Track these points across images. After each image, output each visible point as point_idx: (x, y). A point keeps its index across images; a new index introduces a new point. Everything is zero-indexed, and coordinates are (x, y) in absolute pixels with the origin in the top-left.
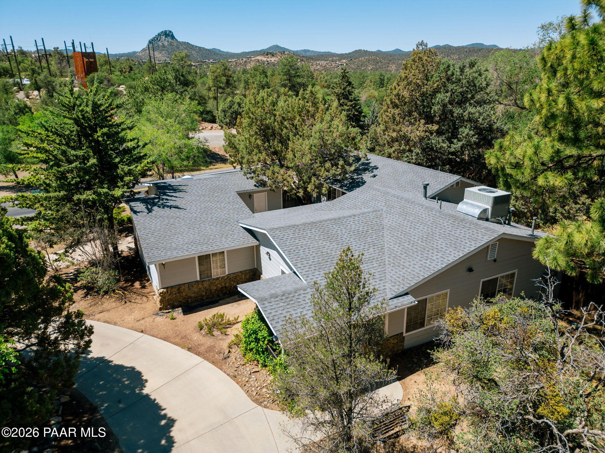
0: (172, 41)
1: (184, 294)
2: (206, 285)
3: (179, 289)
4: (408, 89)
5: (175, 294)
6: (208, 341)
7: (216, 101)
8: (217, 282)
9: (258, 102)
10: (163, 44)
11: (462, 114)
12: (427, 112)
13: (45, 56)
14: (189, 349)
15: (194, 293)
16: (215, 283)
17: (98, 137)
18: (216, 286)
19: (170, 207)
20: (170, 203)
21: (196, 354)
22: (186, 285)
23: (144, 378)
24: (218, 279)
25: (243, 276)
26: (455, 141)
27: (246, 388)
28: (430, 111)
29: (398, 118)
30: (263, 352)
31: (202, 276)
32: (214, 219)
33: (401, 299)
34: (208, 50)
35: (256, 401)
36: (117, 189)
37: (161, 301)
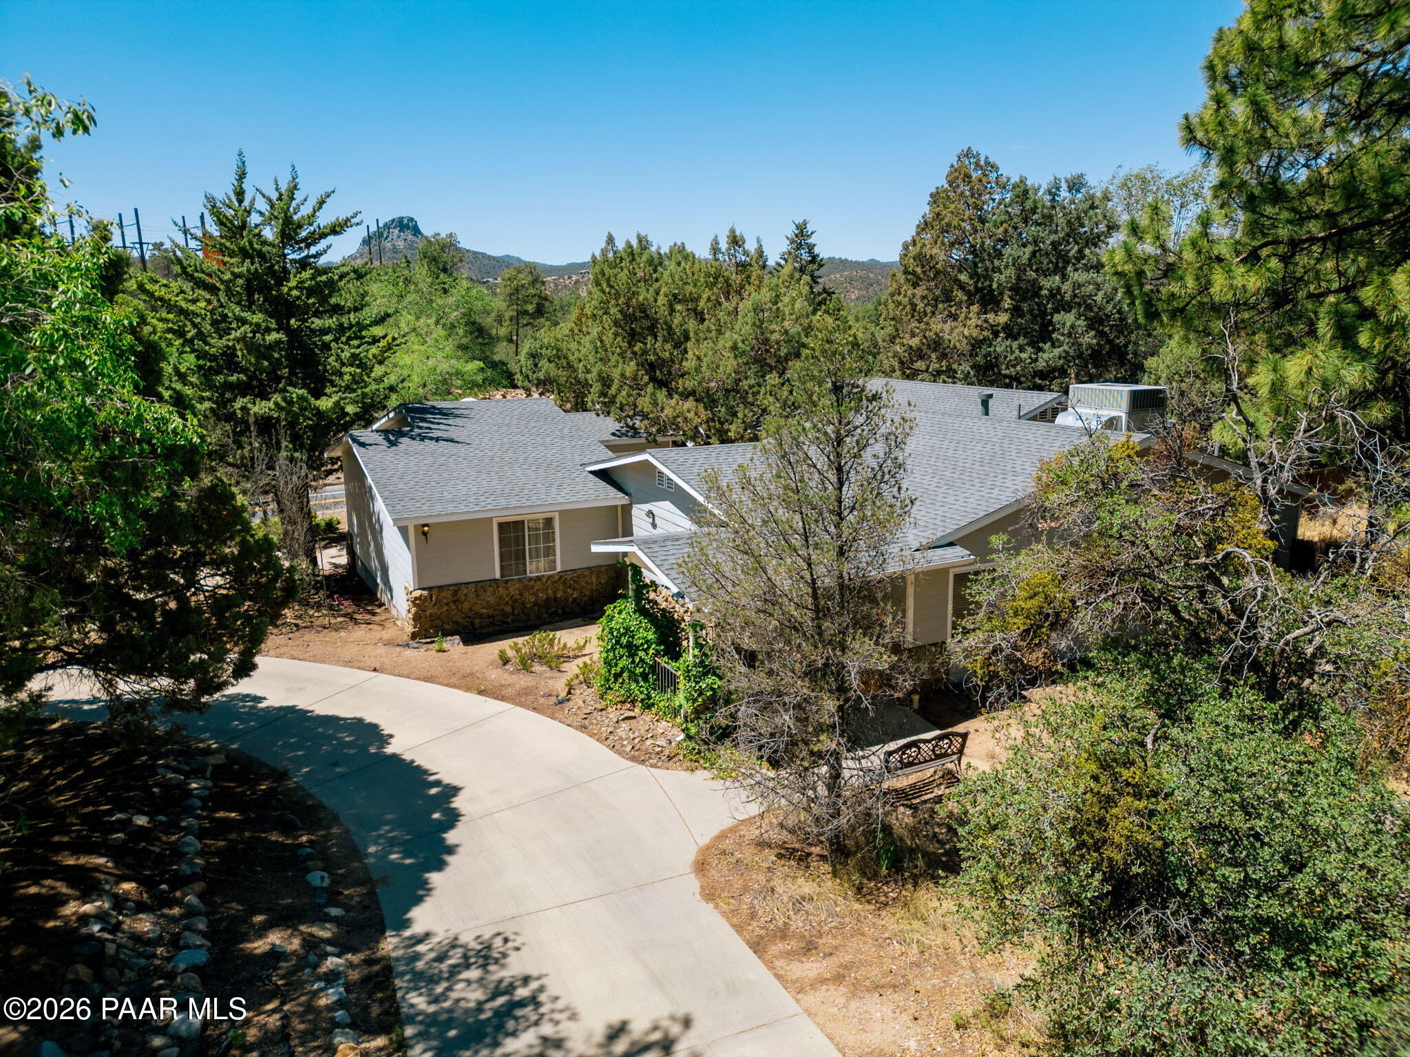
0: (414, 239)
1: (466, 606)
2: (514, 590)
3: (455, 593)
4: (943, 244)
5: (447, 604)
6: (523, 680)
7: (513, 346)
8: (538, 586)
9: (621, 259)
10: (394, 245)
11: (1059, 288)
12: (984, 288)
13: (138, 246)
14: (481, 693)
15: (488, 606)
16: (533, 587)
17: (290, 289)
18: (535, 594)
19: (437, 440)
20: (435, 434)
21: (497, 698)
22: (470, 586)
23: (385, 732)
24: (539, 578)
25: (594, 578)
26: (1047, 346)
27: (609, 742)
28: (991, 286)
29: (920, 306)
30: (645, 677)
31: (507, 572)
32: (531, 461)
33: (939, 551)
34: (494, 258)
35: (633, 759)
36: (324, 398)
37: (416, 618)
